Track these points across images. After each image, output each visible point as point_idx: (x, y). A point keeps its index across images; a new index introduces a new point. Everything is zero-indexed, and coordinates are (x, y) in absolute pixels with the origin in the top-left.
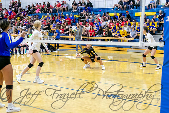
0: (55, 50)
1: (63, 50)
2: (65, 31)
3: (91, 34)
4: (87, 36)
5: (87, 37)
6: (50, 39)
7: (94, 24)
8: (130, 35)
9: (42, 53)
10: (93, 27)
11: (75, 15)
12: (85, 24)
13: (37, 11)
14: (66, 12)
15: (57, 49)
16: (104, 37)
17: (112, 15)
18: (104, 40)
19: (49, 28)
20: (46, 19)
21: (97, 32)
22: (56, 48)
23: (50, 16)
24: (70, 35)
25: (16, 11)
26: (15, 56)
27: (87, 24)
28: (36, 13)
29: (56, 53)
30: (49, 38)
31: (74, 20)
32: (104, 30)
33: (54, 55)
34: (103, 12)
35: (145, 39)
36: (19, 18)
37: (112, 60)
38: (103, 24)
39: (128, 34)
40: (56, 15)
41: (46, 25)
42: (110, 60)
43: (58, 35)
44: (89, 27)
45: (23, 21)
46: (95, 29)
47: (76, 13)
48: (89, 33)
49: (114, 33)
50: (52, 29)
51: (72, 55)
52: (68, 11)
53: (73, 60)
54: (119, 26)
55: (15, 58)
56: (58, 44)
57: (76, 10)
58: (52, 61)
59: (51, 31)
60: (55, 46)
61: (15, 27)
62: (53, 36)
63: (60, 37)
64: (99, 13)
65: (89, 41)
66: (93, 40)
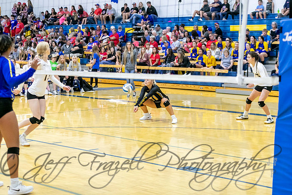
0: (91, 89)
1: (104, 89)
2: (110, 56)
3: (154, 61)
4: (146, 65)
5: (146, 68)
6: (82, 70)
7: (159, 44)
8: (221, 63)
9: (68, 94)
10: (157, 49)
11: (127, 30)
12: (143, 44)
13: (60, 21)
14: (111, 23)
15: (94, 87)
16: (176, 66)
17: (190, 29)
18: (175, 73)
19: (81, 51)
20: (76, 35)
21: (164, 58)
22: (94, 85)
23: (84, 30)
24: (117, 62)
25: (24, 21)
26: (21, 98)
27: (147, 45)
28: (59, 24)
29: (92, 93)
30: (80, 69)
31: (124, 37)
32: (176, 54)
33: (88, 97)
34: (174, 24)
35: (246, 71)
36: (29, 33)
37: (189, 108)
38: (175, 45)
39: (218, 63)
40: (93, 29)
41: (75, 46)
42: (186, 106)
43: (97, 62)
44: (151, 50)
45: (36, 39)
46: (161, 53)
47: (127, 25)
48: (150, 60)
49: (193, 60)
50: (86, 53)
51: (120, 98)
52: (115, 21)
53: (122, 106)
54: (202, 49)
55: (21, 101)
56: (96, 79)
57: (128, 20)
58: (87, 108)
59: (84, 56)
60: (92, 82)
61: (23, 48)
62: (87, 65)
63: (101, 66)
64: (168, 26)
65: (149, 73)
66: (157, 72)
